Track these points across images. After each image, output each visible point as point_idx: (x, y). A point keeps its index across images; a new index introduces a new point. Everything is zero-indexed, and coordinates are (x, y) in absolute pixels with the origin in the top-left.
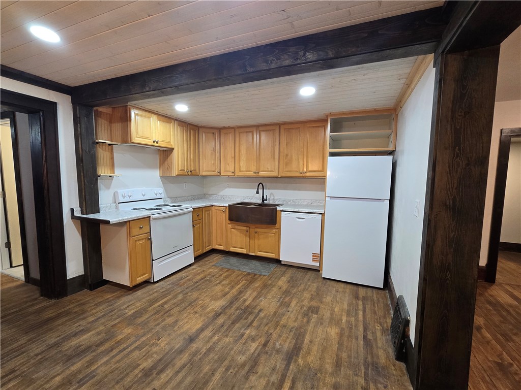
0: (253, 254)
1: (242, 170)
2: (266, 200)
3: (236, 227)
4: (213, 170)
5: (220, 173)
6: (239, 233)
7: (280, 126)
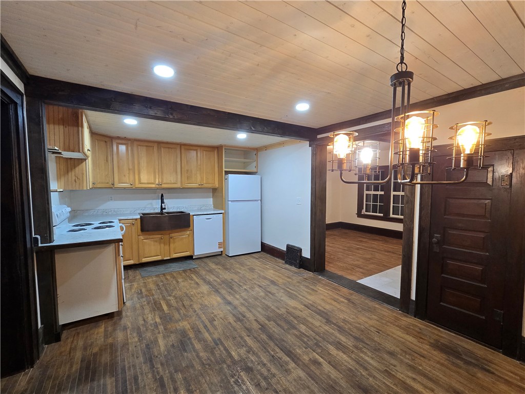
0: (169, 258)
1: (142, 182)
2: (165, 209)
3: (148, 237)
4: (107, 181)
5: (113, 184)
6: (152, 242)
7: (181, 147)
